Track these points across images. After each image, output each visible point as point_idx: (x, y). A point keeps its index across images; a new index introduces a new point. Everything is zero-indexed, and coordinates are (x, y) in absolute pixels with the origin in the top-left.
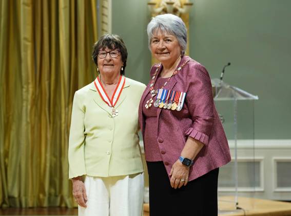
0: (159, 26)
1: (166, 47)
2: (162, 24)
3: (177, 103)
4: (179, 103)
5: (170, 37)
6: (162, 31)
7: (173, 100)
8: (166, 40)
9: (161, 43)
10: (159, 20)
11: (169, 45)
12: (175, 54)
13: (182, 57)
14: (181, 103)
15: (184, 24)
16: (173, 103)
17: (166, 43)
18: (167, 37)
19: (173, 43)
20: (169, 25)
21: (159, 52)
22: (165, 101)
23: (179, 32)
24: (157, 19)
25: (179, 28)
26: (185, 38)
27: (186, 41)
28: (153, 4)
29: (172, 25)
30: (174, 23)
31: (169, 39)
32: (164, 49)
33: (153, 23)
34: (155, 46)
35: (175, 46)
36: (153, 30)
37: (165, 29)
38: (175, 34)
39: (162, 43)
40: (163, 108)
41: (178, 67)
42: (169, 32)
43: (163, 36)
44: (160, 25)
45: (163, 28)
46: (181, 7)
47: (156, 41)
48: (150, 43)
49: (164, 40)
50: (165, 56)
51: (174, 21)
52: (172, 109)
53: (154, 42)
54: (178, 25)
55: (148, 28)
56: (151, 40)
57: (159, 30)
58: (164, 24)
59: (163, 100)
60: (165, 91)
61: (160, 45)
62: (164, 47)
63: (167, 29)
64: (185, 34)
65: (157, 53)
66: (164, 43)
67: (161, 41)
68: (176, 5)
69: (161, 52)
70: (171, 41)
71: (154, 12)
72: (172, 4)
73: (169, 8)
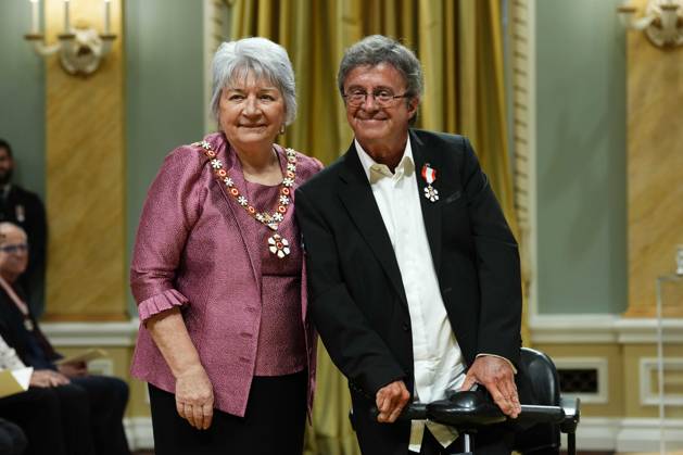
1: (263, 113)
2: (256, 61)
5: (272, 91)
6: (256, 76)
8: (262, 96)
9: (252, 102)
11: (269, 108)
19: (277, 103)
21: (245, 121)
28: (630, 11)
31: (270, 94)
32: (259, 117)
34: (235, 107)
39: (255, 104)
43: (257, 86)
45: (258, 68)
47: (236, 97)
49: (258, 97)
50: (258, 132)
53: (231, 99)
57: (251, 74)
58: (261, 59)
61: (249, 106)
62: (258, 112)
63: (268, 72)
66: (259, 101)
67: (252, 97)
70: (272, 99)
71: (632, 29)
72: (673, 8)
73: (665, 18)
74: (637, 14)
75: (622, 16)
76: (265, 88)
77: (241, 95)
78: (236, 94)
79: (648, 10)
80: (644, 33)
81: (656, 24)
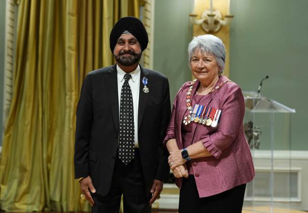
0: (200, 47)
1: (205, 67)
3: (212, 119)
4: (214, 120)
6: (202, 51)
7: (208, 116)
8: (205, 60)
10: (200, 41)
11: (208, 64)
12: (213, 73)
13: (220, 77)
14: (216, 119)
15: (224, 46)
16: (208, 119)
17: (205, 62)
18: (206, 57)
19: (212, 63)
20: (209, 46)
21: (199, 70)
22: (200, 117)
23: (218, 53)
24: (198, 39)
25: (219, 49)
26: (223, 59)
27: (224, 61)
28: (195, 16)
29: (212, 46)
30: (214, 44)
31: (208, 59)
32: (203, 68)
33: (194, 42)
34: (195, 64)
35: (213, 66)
36: (194, 50)
37: (205, 49)
38: (214, 54)
39: (202, 63)
40: (197, 123)
41: (216, 86)
42: (209, 52)
43: (203, 56)
44: (200, 45)
45: (203, 49)
46: (222, 19)
47: (196, 60)
48: (190, 61)
49: (203, 60)
50: (204, 75)
51: (215, 42)
52: (207, 124)
53: (194, 60)
54: (217, 46)
55: (189, 47)
56: (191, 59)
57: (200, 50)
58: (205, 44)
59: (198, 114)
60: (201, 106)
61: (199, 64)
62: (203, 66)
64: (223, 55)
65: (196, 72)
66: (204, 62)
67: (201, 60)
68: (217, 17)
69: (200, 71)
70: (210, 61)
71: (196, 24)
72: (213, 16)
73: (210, 20)
74: (198, 18)
75: (191, 18)
76: (206, 56)
77: (197, 60)
78: (195, 58)
79: (203, 16)
80: (201, 26)
81: (206, 22)
